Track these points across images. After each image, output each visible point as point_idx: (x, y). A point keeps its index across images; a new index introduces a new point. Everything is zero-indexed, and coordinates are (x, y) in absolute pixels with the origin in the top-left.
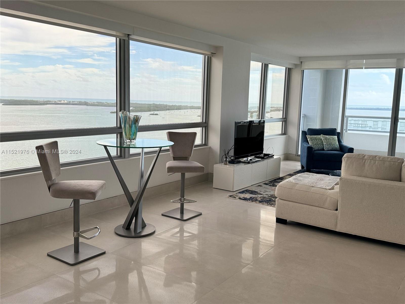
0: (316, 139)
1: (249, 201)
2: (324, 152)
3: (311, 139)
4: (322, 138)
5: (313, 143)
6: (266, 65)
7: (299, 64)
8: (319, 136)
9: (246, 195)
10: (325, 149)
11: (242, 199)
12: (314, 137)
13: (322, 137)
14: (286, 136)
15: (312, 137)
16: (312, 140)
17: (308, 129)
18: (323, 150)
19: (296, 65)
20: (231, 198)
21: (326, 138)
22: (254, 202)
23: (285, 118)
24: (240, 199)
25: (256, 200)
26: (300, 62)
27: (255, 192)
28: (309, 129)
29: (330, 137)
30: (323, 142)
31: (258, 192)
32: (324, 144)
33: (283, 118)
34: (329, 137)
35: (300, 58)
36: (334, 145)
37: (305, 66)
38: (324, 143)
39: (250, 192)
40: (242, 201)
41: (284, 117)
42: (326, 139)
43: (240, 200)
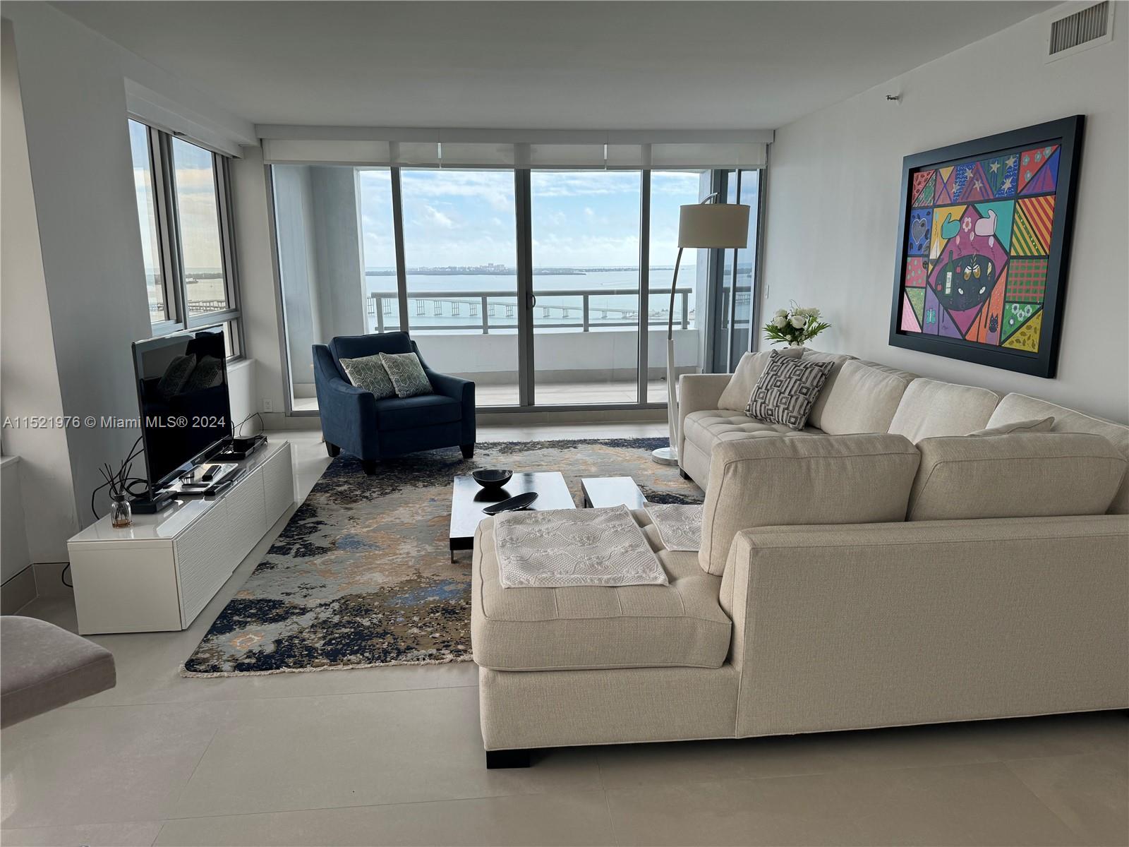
0: (367, 367)
1: (284, 669)
2: (396, 403)
3: (357, 370)
4: (383, 362)
5: (363, 380)
6: (164, 138)
7: (253, 147)
8: (373, 358)
9: (251, 632)
10: (397, 393)
11: (249, 668)
12: (362, 363)
13: (381, 359)
14: (250, 365)
15: (356, 361)
16: (359, 372)
17: (334, 338)
18: (394, 396)
19: (244, 148)
20: (200, 675)
21: (395, 361)
22: (309, 668)
23: (236, 310)
24: (240, 667)
25: (311, 653)
26: (258, 139)
27: (274, 607)
28: (336, 340)
29: (403, 356)
30: (389, 373)
31: (281, 603)
32: (393, 380)
33: (230, 311)
34: (400, 356)
35: (256, 126)
36: (418, 378)
37: (274, 152)
38: (391, 377)
39: (252, 614)
40: (258, 680)
41: (233, 306)
42: (396, 364)
43: (245, 673)
